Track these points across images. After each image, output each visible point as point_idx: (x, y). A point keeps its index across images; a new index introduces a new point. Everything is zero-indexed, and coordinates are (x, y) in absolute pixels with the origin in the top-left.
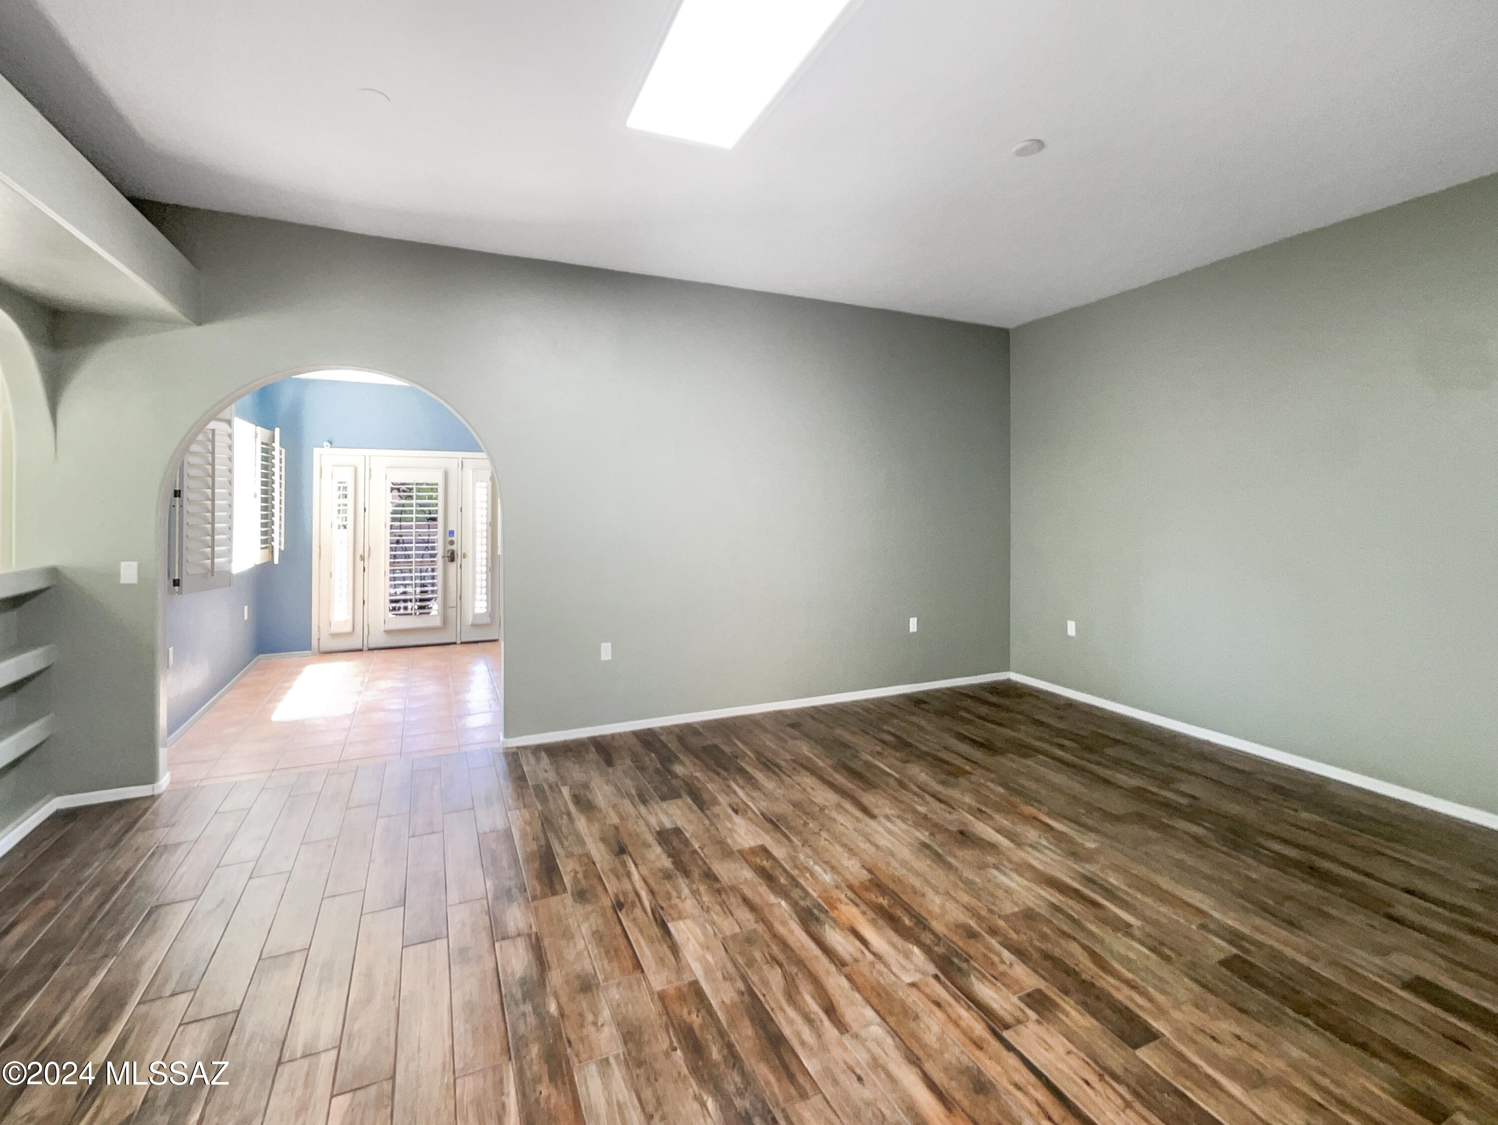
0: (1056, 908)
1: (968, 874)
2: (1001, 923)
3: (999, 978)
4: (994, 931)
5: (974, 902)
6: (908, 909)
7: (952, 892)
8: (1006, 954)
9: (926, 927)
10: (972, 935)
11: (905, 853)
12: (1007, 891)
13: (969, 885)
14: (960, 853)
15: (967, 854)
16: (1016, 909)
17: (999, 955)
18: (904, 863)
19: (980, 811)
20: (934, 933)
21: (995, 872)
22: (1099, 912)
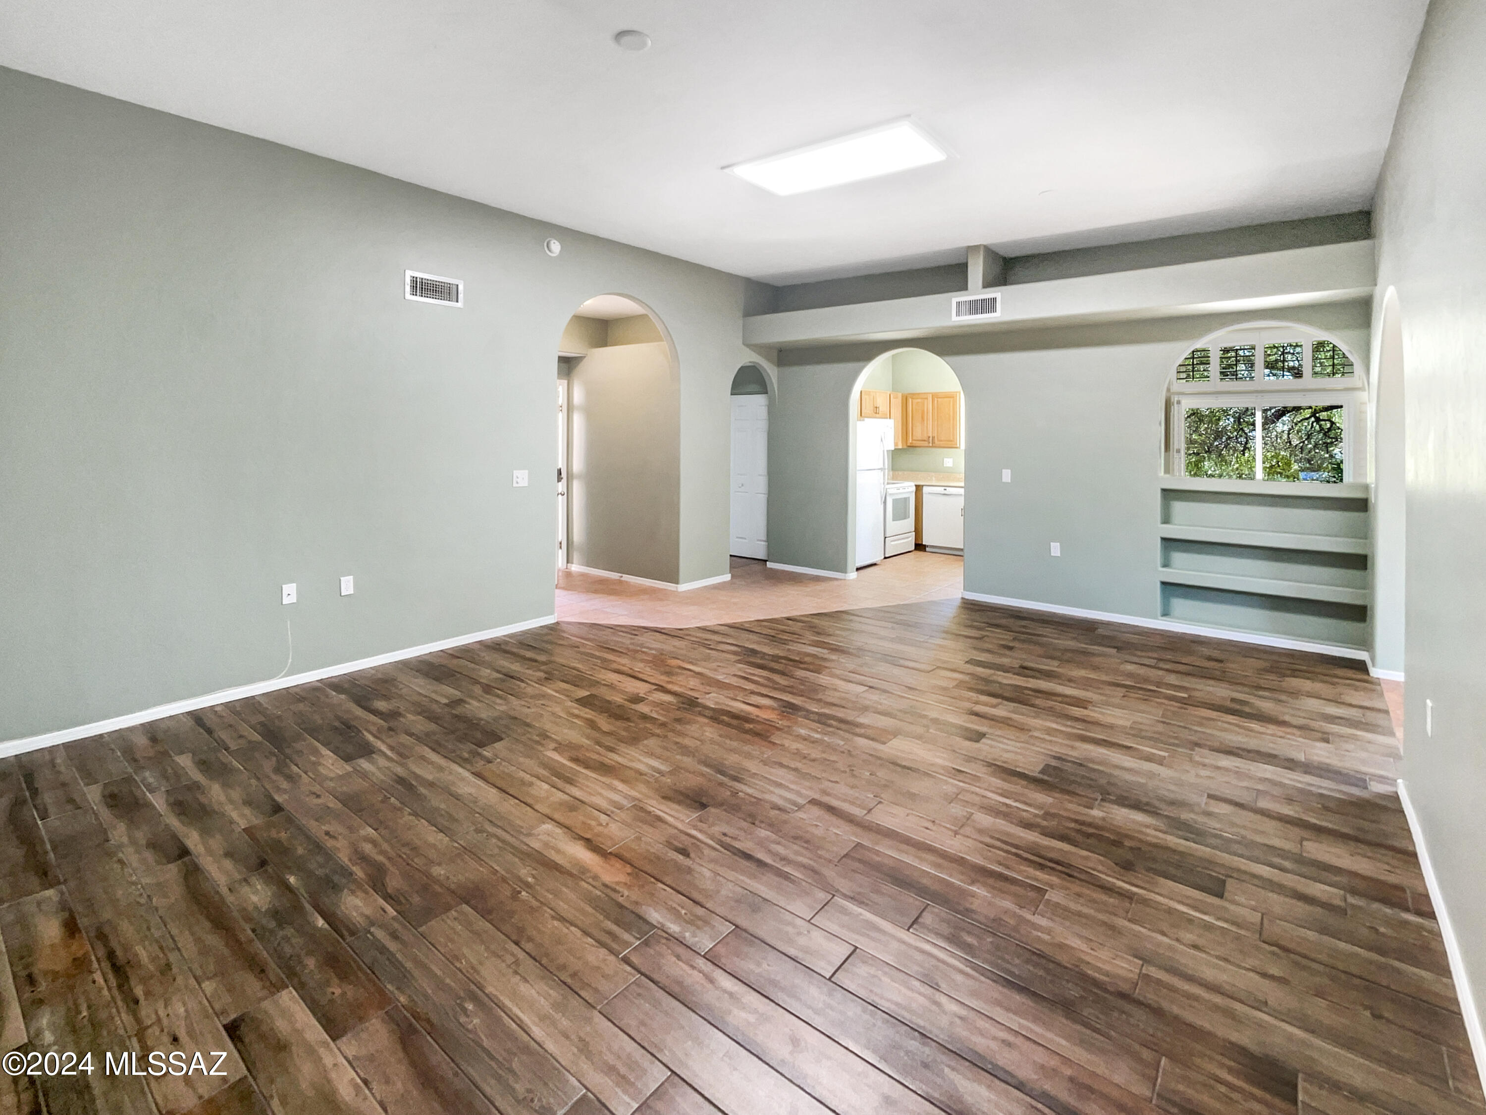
0: (611, 750)
1: (687, 761)
2: (658, 731)
3: (660, 704)
4: (663, 725)
5: (679, 740)
6: (729, 725)
7: (699, 743)
8: (655, 715)
9: (711, 718)
10: (678, 720)
11: (753, 766)
12: (652, 755)
13: (686, 751)
14: (700, 780)
15: (691, 781)
16: (645, 742)
17: (659, 714)
18: (749, 756)
19: (684, 852)
20: (705, 716)
21: (663, 768)
22: (574, 754)
